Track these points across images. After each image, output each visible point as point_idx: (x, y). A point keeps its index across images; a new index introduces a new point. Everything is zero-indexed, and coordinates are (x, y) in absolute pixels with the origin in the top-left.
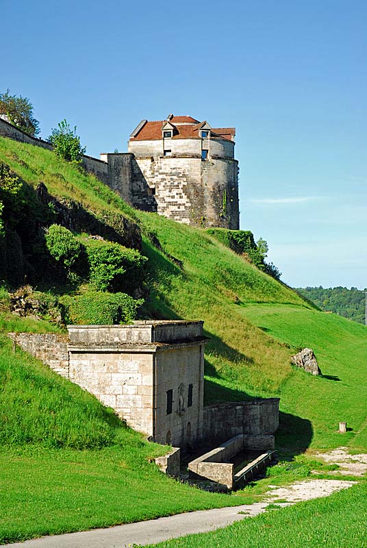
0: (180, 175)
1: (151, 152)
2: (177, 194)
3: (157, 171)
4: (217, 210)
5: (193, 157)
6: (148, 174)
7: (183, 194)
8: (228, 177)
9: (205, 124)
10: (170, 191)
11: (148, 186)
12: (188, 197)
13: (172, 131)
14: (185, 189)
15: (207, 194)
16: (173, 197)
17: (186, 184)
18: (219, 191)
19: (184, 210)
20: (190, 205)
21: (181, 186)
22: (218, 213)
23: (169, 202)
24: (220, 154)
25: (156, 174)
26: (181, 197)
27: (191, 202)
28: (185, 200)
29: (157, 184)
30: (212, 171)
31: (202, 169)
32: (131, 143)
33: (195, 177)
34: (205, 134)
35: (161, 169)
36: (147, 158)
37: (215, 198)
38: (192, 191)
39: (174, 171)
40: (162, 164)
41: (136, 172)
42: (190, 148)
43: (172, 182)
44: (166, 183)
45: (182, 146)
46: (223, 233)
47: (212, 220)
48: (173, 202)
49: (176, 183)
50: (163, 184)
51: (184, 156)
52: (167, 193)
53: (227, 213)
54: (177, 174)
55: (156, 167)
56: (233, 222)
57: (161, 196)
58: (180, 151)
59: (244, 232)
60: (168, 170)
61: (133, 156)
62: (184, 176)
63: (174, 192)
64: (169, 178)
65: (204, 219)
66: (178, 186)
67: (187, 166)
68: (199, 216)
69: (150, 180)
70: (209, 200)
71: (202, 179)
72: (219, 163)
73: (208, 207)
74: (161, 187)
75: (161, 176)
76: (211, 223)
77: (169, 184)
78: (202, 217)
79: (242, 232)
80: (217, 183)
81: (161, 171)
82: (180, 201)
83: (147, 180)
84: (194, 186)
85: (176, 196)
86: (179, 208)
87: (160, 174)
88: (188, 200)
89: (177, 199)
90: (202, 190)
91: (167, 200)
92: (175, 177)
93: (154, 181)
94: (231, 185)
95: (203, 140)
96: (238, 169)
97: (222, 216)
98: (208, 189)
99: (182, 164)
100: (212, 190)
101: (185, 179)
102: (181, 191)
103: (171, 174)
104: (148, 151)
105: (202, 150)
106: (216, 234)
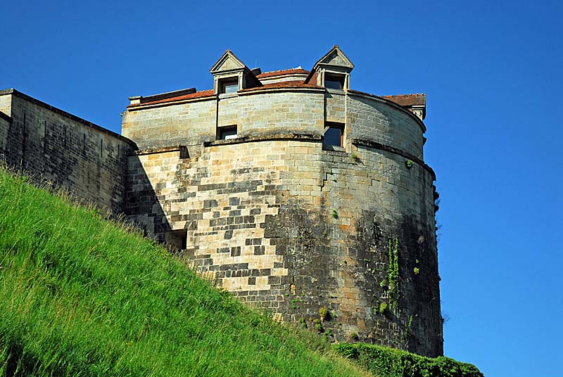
0: (259, 188)
1: (181, 135)
2: (248, 242)
3: (194, 183)
4: (371, 292)
5: (298, 137)
6: (169, 191)
7: (266, 243)
8: (401, 203)
9: (335, 53)
10: (228, 236)
11: (167, 226)
12: (280, 251)
13: (240, 75)
14: (271, 227)
15: (338, 241)
16: (236, 252)
17: (273, 212)
18: (377, 237)
19: (268, 287)
20: (285, 272)
21: (259, 220)
22: (373, 301)
23: (225, 267)
24: (381, 139)
25: (193, 189)
26: (259, 251)
27: (288, 266)
28: (269, 258)
29: (192, 219)
30: (355, 179)
31: (325, 173)
32: (130, 117)
33: (303, 194)
34: (334, 80)
35: (205, 175)
36: (168, 150)
37: (363, 255)
38: (293, 234)
39: (241, 178)
40: (210, 162)
41: (137, 188)
42: (292, 116)
43: (234, 208)
44: (217, 214)
45: (267, 112)
46: (387, 361)
47: (353, 321)
48: (234, 266)
49: (245, 212)
50: (208, 216)
51: (273, 137)
52: (219, 240)
53: (402, 305)
54: (251, 186)
55: (191, 172)
56: (421, 334)
57: (203, 250)
58: (262, 126)
59: (455, 364)
60: (224, 178)
61: (131, 149)
62: (270, 189)
63: (240, 237)
64: (226, 198)
65: (328, 317)
66: (251, 219)
67: (281, 163)
68: (314, 305)
69: (174, 207)
70: (346, 259)
71: (323, 201)
72: (377, 162)
73: (340, 281)
74: (203, 227)
75: (205, 196)
76: (351, 330)
77: (225, 215)
78: (323, 311)
79: (450, 363)
80: (370, 214)
81: (204, 182)
82: (255, 263)
83: (166, 208)
84: (299, 216)
85: (246, 249)
86: (252, 282)
87: (202, 188)
88: (279, 259)
89: (247, 257)
90: (325, 232)
91: (219, 260)
92: (244, 196)
93: (185, 209)
94: (414, 229)
95: (327, 95)
96: (436, 196)
97: (386, 312)
98: (342, 228)
99: (266, 157)
100: (354, 233)
101: (272, 199)
102: (259, 233)
103: (235, 188)
104: (175, 132)
105: (326, 124)
106: (363, 357)
